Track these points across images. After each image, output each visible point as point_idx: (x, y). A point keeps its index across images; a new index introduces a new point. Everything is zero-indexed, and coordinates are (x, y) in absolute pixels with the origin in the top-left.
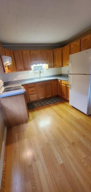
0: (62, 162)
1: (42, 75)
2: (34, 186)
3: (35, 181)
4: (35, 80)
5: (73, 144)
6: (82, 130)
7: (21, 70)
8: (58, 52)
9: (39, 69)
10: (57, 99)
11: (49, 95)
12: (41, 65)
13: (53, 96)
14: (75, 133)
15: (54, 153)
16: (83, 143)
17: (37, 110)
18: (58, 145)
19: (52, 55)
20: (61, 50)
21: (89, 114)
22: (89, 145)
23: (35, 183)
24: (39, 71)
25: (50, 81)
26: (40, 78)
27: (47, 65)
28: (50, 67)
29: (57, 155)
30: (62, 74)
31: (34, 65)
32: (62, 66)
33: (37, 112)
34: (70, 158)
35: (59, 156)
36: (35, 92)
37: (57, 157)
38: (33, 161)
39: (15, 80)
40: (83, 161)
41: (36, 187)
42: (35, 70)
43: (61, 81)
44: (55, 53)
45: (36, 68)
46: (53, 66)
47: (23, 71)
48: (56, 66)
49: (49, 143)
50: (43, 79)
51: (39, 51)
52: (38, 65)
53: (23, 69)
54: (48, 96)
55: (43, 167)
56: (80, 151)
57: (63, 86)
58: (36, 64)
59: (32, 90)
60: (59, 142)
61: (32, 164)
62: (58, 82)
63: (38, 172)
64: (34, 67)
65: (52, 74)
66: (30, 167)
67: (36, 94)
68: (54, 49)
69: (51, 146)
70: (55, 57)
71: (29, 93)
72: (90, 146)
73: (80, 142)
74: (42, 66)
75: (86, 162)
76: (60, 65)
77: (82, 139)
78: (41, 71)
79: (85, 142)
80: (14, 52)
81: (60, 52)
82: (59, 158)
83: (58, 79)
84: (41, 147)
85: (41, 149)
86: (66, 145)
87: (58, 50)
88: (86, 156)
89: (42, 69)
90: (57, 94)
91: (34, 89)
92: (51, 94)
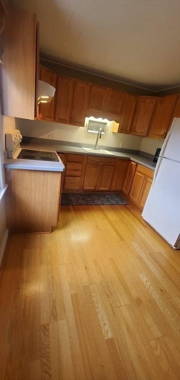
0: (110, 335)
1: (100, 143)
2: (46, 372)
3: (50, 362)
4: (86, 149)
5: (138, 302)
6: (160, 276)
7: (63, 121)
8: (148, 103)
9: (97, 129)
10: (118, 199)
11: (105, 187)
12: (106, 121)
13: (111, 190)
14: (145, 279)
15: (97, 310)
16: (158, 304)
17: (75, 210)
18: (108, 296)
19: (134, 107)
20: (154, 103)
21: (178, 248)
22: (169, 312)
23: (50, 368)
24: (97, 132)
26: (95, 147)
27: (118, 124)
28: (121, 130)
29: (103, 317)
30: (140, 150)
31: (92, 118)
32: (147, 135)
33: (74, 214)
34: (128, 331)
35: (107, 322)
36: (78, 173)
37: (101, 322)
38: (52, 318)
39: (45, 137)
40: (153, 343)
41: (50, 376)
42: (88, 129)
43: (137, 165)
44: (141, 105)
45: (92, 124)
46: (128, 129)
47: (66, 123)
48: (134, 131)
49: (90, 286)
50: (101, 150)
51: (111, 92)
52: (100, 120)
53: (68, 120)
55: (70, 337)
56: (149, 320)
57: (138, 175)
58: (96, 117)
59: (74, 168)
60: (110, 291)
61: (48, 324)
62: (130, 165)
63: (59, 344)
64: (90, 121)
65: (120, 146)
66: (44, 328)
67: (79, 178)
69: (93, 294)
71: (68, 173)
72: (171, 316)
73: (152, 302)
74: (106, 123)
75: (159, 347)
76: (142, 133)
77: (156, 296)
78: (102, 133)
79: (163, 304)
80: (59, 79)
81: (152, 105)
82: (105, 325)
83: (132, 159)
84: (72, 292)
85: (71, 295)
86: (123, 300)
87: (147, 101)
88: (161, 336)
89: (105, 130)
90: (120, 188)
91: (79, 167)
92: (109, 186)
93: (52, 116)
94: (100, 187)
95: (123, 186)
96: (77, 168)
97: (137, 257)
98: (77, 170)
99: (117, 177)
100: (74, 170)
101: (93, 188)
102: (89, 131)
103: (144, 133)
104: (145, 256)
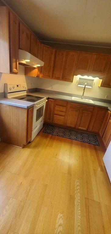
1: (86, 94)
7: (58, 78)
11: (83, 127)
12: (90, 78)
24: (84, 86)
25: (92, 107)
26: (82, 97)
27: (101, 80)
28: (103, 85)
31: (79, 76)
36: (63, 114)
45: (82, 81)
51: (96, 55)
52: (86, 77)
53: (61, 78)
54: (80, 128)
58: (82, 75)
62: (107, 113)
64: (80, 79)
65: (105, 98)
67: (63, 117)
71: (56, 112)
78: (86, 87)
89: (92, 85)
91: (64, 109)
92: (87, 127)
93: (51, 75)
94: (79, 126)
96: (62, 110)
97: (71, 195)
99: (95, 121)
100: (60, 111)
101: (74, 126)
102: (79, 85)
104: (79, 198)
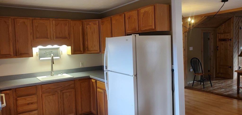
1: (56, 67)
8: (92, 25)
9: (49, 55)
12: (56, 46)
20: (98, 24)
24: (50, 58)
26: (51, 73)
27: (70, 47)
28: (74, 51)
30: (103, 65)
31: (41, 47)
32: (101, 52)
36: (34, 106)
42: (40, 57)
43: (96, 82)
44: (87, 28)
45: (44, 52)
46: (82, 49)
48: (88, 50)
50: (59, 75)
51: (54, 21)
52: (49, 47)
53: (12, 54)
57: (99, 92)
58: (44, 45)
59: (28, 102)
62: (91, 83)
64: (40, 49)
65: (81, 66)
67: (36, 112)
68: (84, 20)
70: (87, 34)
74: (58, 48)
76: (95, 50)
81: (96, 26)
83: (91, 77)
89: (59, 55)
91: (34, 99)
95: (90, 107)
98: (32, 103)
99: (81, 98)
100: (28, 104)
102: (41, 59)
103: (97, 50)
